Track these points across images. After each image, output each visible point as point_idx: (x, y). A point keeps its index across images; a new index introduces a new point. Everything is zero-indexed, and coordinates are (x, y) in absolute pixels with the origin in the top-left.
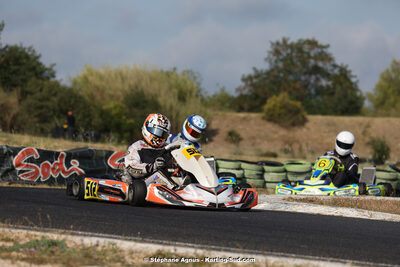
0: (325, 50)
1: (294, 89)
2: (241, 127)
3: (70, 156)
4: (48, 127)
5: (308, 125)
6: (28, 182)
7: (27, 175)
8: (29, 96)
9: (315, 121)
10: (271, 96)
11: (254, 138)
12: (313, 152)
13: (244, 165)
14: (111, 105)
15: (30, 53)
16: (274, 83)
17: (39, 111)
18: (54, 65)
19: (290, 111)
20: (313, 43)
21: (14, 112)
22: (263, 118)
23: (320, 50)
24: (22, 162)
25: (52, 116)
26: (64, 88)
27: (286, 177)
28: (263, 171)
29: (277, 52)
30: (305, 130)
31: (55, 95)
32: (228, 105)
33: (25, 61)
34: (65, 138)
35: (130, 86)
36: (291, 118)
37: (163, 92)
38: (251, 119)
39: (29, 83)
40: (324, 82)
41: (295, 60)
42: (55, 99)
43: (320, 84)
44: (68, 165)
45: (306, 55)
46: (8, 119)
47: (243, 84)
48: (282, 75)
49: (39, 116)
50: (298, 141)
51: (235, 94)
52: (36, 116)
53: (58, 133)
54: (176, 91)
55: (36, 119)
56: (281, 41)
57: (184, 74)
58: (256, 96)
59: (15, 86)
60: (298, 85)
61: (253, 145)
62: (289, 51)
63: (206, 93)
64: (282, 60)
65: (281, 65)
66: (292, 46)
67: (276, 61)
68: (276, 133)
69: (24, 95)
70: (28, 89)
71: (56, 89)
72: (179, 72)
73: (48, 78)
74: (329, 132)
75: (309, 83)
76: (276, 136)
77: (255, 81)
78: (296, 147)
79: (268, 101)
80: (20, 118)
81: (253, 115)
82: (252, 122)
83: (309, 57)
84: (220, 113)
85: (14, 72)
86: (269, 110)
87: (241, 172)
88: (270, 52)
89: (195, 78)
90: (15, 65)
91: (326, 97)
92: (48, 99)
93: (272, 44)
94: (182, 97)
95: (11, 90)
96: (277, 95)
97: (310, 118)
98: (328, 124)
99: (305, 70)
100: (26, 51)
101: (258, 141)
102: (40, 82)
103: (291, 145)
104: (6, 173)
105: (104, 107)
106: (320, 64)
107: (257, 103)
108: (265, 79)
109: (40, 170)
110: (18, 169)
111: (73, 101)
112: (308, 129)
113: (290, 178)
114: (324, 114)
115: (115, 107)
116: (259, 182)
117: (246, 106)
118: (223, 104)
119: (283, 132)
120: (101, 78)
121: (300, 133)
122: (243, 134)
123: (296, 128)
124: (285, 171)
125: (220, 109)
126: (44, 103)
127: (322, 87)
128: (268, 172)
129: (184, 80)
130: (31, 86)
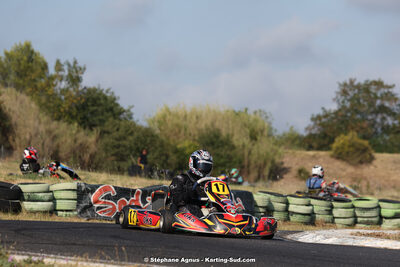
0: (390, 90)
1: (362, 128)
2: (310, 164)
3: (145, 193)
4: (125, 165)
5: (375, 162)
6: (105, 218)
7: (104, 212)
8: (106, 135)
9: (382, 159)
10: (339, 134)
12: (380, 189)
13: (313, 201)
14: (186, 144)
15: (108, 95)
16: (342, 122)
17: (117, 150)
19: (358, 150)
20: (379, 84)
21: (91, 151)
22: (332, 156)
23: (386, 91)
24: (100, 199)
25: (128, 155)
26: (139, 129)
27: (355, 213)
28: (332, 207)
29: (344, 93)
30: (372, 167)
31: (132, 134)
32: (297, 142)
33: (102, 101)
34: (141, 176)
36: (360, 156)
37: (235, 132)
38: (320, 157)
39: (107, 124)
40: (390, 121)
41: (361, 101)
42: (131, 138)
43: (386, 123)
44: (144, 202)
45: (372, 96)
46: (86, 157)
47: (312, 123)
48: (349, 114)
49: (116, 154)
50: (365, 179)
51: (305, 134)
52: (113, 155)
53: (134, 171)
54: (248, 131)
55: (113, 158)
56: (348, 82)
57: (255, 113)
58: (324, 136)
59: (95, 125)
60: (365, 125)
62: (356, 91)
63: (276, 131)
64: (348, 100)
65: (348, 104)
66: (358, 87)
67: (343, 102)
68: (344, 170)
69: (103, 133)
70: (106, 129)
71: (132, 129)
72: (250, 112)
73: (126, 119)
74: (396, 169)
75: (375, 122)
76: (344, 173)
77: (324, 120)
78: (364, 184)
79: (337, 140)
80: (97, 157)
81: (322, 153)
82: (321, 160)
83: (376, 98)
84: (290, 151)
85: (92, 113)
86: (338, 148)
87: (311, 207)
88: (337, 93)
89: (267, 117)
90: (93, 105)
91: (392, 136)
92: (125, 138)
93: (340, 85)
94: (253, 137)
95: (92, 130)
96: (346, 134)
97: (378, 155)
98: (395, 162)
99: (372, 109)
100: (104, 92)
102: (117, 121)
103: (359, 182)
104: (84, 210)
105: (179, 146)
106: (387, 104)
107: (326, 142)
108: (333, 118)
109: (117, 206)
110: (96, 206)
112: (376, 167)
113: (358, 213)
114: (391, 152)
115: (190, 146)
116: (327, 217)
117: (315, 144)
118: (293, 142)
119: (350, 169)
120: (176, 115)
121: (367, 170)
123: (364, 166)
124: (353, 207)
125: (290, 148)
126: (121, 143)
127: (388, 126)
128: (337, 208)
129: (256, 120)
130: (108, 126)
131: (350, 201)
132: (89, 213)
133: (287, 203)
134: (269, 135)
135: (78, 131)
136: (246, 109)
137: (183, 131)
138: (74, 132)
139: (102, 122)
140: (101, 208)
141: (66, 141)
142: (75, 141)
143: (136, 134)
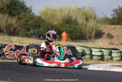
2: (113, 31)
3: (28, 48)
6: (9, 59)
7: (10, 56)
8: (20, 20)
11: (118, 36)
14: (56, 23)
17: (25, 26)
18: (32, 6)
21: (14, 27)
24: (8, 51)
25: (30, 29)
26: (36, 16)
28: (111, 52)
31: (32, 19)
32: (107, 22)
33: (19, 4)
35: (65, 14)
38: (117, 28)
39: (21, 14)
42: (32, 21)
46: (12, 29)
47: (114, 13)
49: (25, 28)
54: (84, 16)
57: (88, 9)
58: (120, 18)
59: (14, 15)
61: (118, 39)
63: (98, 17)
69: (19, 19)
70: (20, 17)
71: (33, 17)
72: (86, 8)
73: (29, 12)
77: (119, 11)
80: (17, 29)
81: (118, 26)
82: (118, 29)
84: (104, 26)
87: (102, 53)
89: (93, 11)
92: (29, 21)
94: (87, 19)
101: (120, 37)
102: (25, 13)
105: (53, 24)
107: (120, 21)
109: (15, 54)
110: (6, 53)
111: (40, 22)
115: (58, 24)
116: (109, 57)
117: (115, 22)
118: (105, 21)
120: (52, 10)
122: (113, 35)
124: (121, 52)
125: (104, 24)
126: (27, 23)
128: (114, 53)
129: (88, 12)
130: (21, 15)
131: (119, 50)
132: (3, 57)
133: (91, 51)
134: (94, 18)
135: (8, 18)
136: (84, 7)
137: (55, 17)
138: (6, 18)
139: (18, 14)
140: (8, 54)
141: (2, 22)
142: (7, 22)
143: (34, 19)
